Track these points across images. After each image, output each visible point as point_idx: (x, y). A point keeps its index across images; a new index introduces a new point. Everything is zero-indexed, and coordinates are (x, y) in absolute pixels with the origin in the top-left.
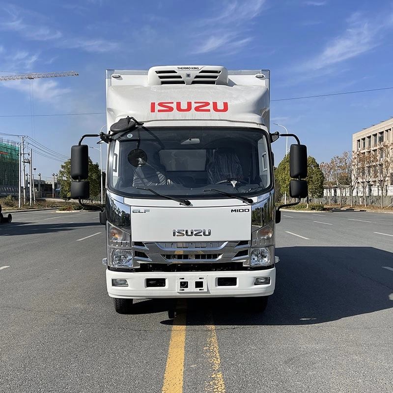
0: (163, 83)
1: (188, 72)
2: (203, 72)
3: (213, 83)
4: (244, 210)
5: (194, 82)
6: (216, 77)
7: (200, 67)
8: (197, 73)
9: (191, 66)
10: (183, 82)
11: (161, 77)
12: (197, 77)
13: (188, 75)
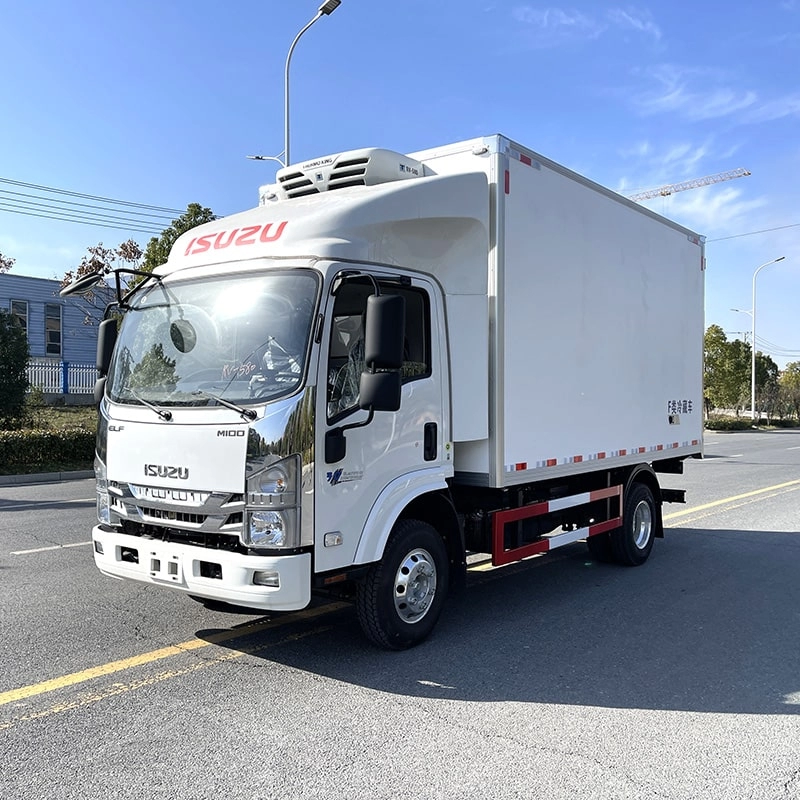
0: (292, 196)
1: (318, 170)
2: (340, 165)
3: (360, 182)
4: (237, 433)
5: (331, 187)
6: (362, 171)
7: (333, 157)
8: (331, 170)
9: (321, 159)
10: (315, 191)
11: (287, 188)
12: (333, 177)
13: (319, 177)
